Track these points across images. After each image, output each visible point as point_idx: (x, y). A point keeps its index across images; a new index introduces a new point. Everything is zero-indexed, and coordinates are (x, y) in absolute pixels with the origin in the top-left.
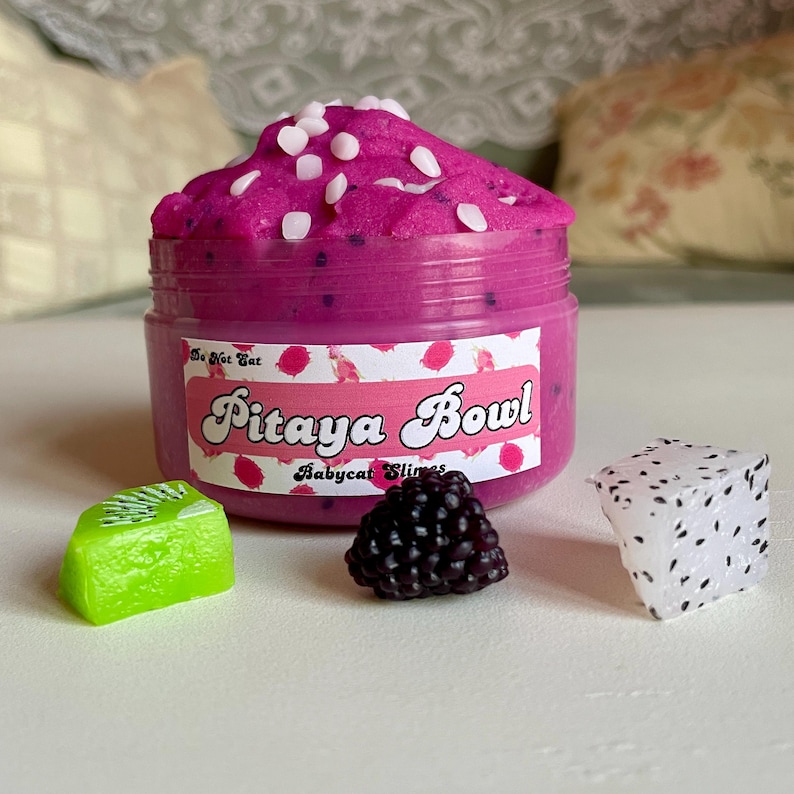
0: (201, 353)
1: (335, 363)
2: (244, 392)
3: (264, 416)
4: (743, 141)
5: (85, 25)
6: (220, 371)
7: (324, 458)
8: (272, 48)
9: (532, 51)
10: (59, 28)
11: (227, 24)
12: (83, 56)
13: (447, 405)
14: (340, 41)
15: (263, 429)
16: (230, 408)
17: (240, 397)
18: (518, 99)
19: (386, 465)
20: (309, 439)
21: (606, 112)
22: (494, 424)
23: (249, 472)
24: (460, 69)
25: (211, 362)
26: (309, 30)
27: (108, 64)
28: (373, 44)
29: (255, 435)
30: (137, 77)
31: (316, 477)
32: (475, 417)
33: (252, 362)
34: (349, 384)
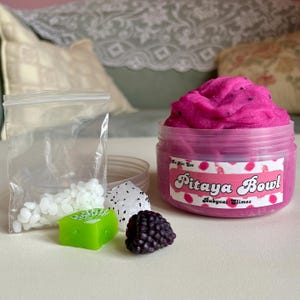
0: (175, 161)
1: (217, 168)
3: (194, 182)
4: (283, 70)
7: (212, 196)
8: (116, 36)
9: (207, 38)
11: (100, 28)
13: (252, 182)
14: (140, 34)
15: (193, 186)
16: (183, 178)
17: (187, 175)
18: (202, 54)
20: (207, 190)
21: (234, 59)
22: (267, 188)
23: (189, 199)
24: (181, 44)
25: (178, 164)
26: (128, 30)
28: (151, 35)
30: (68, 46)
32: (261, 186)
33: (191, 165)
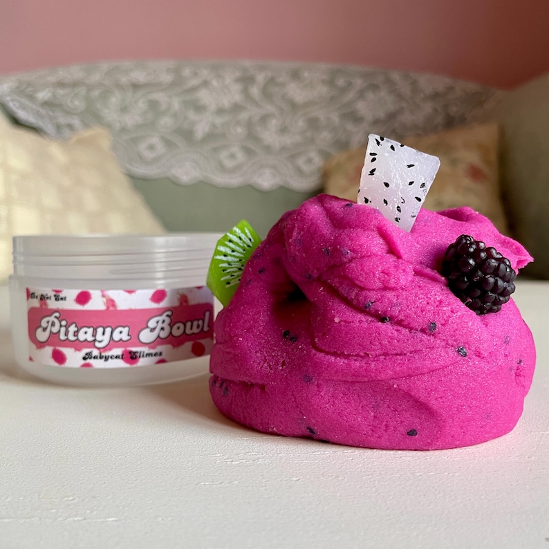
0: (36, 294)
1: (105, 300)
2: (57, 315)
3: (67, 327)
5: (34, 106)
6: (45, 304)
7: (99, 349)
8: (151, 125)
10: (18, 108)
11: (124, 110)
12: (33, 126)
13: (164, 321)
14: (193, 123)
15: (67, 333)
16: (50, 323)
17: (56, 317)
18: (301, 162)
19: (130, 352)
20: (90, 338)
22: (188, 331)
23: (59, 356)
25: (41, 299)
26: (175, 115)
27: (48, 132)
28: (213, 126)
29: (62, 337)
30: (66, 140)
31: (94, 358)
32: (178, 328)
33: (62, 299)
34: (111, 311)
